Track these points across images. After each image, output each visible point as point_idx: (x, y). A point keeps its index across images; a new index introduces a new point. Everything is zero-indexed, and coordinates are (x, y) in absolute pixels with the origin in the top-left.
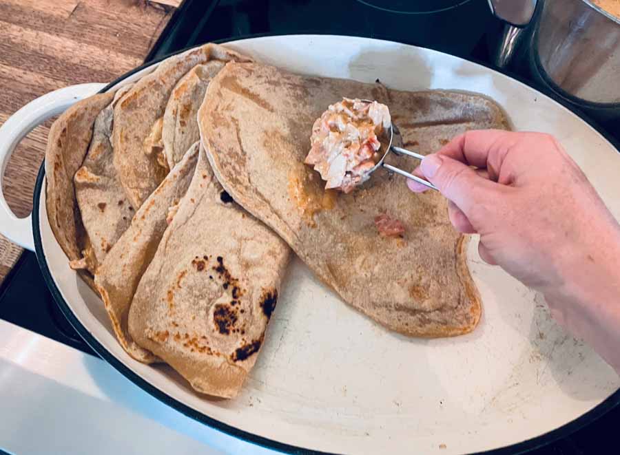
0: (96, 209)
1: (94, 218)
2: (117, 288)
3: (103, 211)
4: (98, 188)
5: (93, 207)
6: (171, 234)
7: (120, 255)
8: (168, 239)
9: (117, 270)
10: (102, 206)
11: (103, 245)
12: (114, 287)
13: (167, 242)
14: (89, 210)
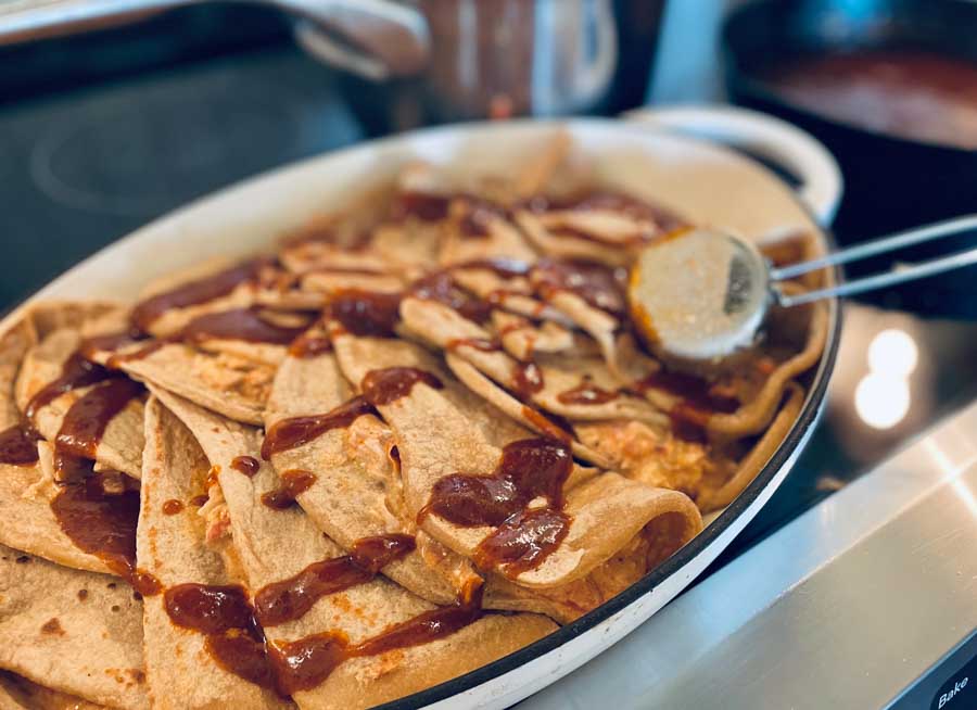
0: (45, 640)
1: (56, 657)
2: (224, 697)
3: (62, 633)
4: (13, 614)
5: (37, 642)
6: (248, 536)
7: (174, 652)
8: (251, 546)
9: (193, 674)
10: (52, 628)
11: (121, 680)
12: (215, 701)
13: (254, 553)
14: (34, 652)
